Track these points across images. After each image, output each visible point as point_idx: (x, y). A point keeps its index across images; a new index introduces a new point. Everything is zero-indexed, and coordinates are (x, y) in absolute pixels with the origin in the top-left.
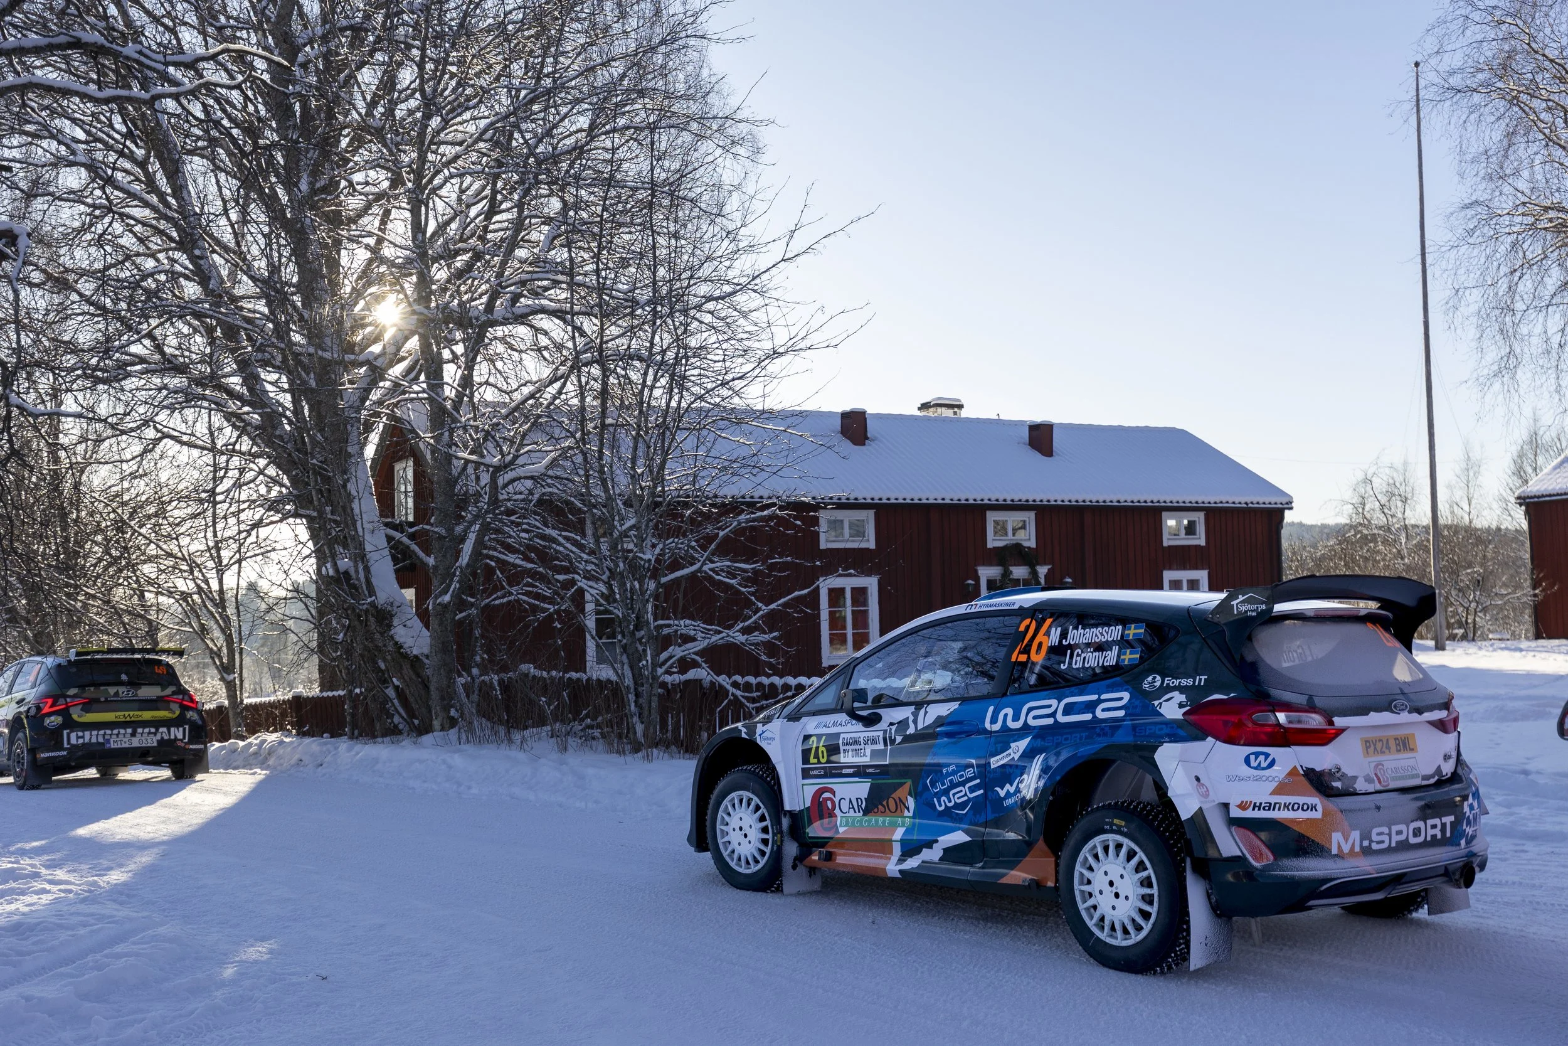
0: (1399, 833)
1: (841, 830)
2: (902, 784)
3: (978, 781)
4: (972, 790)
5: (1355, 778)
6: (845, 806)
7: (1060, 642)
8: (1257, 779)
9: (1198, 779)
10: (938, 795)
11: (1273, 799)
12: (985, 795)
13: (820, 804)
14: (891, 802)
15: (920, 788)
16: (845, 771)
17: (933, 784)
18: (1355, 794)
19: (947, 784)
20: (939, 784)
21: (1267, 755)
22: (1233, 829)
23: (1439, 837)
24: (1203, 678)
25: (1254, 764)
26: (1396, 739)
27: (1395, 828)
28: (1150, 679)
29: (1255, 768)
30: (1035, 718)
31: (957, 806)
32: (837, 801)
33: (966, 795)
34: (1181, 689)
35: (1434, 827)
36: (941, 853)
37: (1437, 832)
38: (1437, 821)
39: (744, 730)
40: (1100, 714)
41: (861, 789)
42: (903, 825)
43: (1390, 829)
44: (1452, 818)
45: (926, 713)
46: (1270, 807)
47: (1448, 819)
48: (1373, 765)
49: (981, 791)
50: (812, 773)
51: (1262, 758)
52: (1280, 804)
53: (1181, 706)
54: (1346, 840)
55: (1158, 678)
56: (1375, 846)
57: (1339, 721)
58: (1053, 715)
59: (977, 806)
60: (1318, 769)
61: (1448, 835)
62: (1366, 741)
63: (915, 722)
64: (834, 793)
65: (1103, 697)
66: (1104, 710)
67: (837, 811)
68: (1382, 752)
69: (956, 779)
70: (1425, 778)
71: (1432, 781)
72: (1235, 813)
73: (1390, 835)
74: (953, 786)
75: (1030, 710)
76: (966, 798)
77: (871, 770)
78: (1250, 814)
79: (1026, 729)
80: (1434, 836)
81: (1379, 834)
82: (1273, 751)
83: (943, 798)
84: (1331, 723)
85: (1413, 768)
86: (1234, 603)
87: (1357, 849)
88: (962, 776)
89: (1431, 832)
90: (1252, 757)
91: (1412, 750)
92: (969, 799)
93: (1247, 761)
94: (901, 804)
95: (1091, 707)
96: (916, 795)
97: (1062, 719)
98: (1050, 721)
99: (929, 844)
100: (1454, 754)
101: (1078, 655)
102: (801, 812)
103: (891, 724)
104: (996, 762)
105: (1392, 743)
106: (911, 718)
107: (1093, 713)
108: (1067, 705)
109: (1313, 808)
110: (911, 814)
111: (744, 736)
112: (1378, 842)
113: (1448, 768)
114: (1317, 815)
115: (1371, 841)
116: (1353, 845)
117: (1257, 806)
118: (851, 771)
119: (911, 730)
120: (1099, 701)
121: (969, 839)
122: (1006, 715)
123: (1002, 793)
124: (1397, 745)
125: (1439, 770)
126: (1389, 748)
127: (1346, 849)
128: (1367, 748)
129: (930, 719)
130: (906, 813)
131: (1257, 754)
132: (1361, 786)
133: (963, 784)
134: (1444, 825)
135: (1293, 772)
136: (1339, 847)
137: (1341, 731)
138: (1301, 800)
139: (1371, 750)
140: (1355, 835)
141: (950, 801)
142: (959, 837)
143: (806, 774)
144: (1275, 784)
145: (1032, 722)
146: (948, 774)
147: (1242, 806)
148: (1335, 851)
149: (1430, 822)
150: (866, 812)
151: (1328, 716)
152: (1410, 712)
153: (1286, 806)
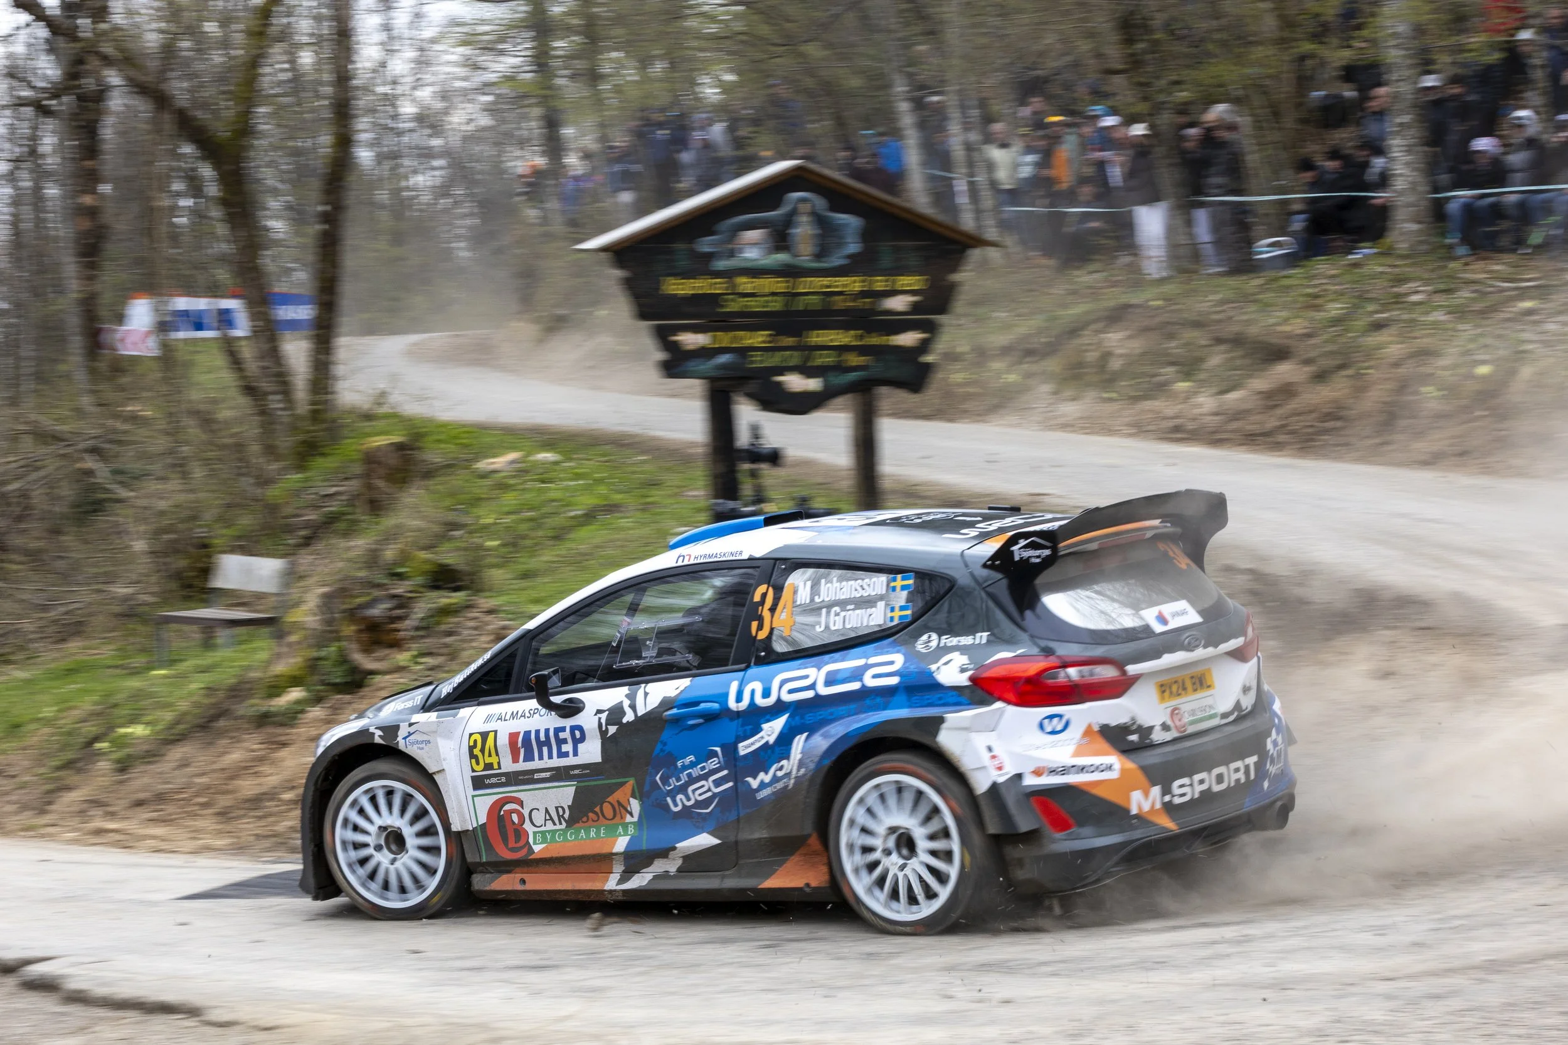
0: (1202, 782)
1: (537, 848)
2: (623, 784)
3: (725, 772)
4: (718, 783)
5: (1151, 728)
6: (539, 818)
7: (812, 600)
8: (1053, 744)
9: (990, 748)
10: (673, 794)
12: (735, 787)
13: (501, 819)
14: (607, 809)
15: (647, 788)
16: (536, 776)
17: (665, 780)
18: (1152, 746)
19: (684, 777)
20: (673, 781)
21: (1060, 716)
22: (1032, 799)
23: (1243, 781)
24: (985, 634)
25: (1048, 727)
26: (1192, 677)
27: (1197, 777)
28: (925, 637)
29: (1050, 733)
30: (791, 692)
31: (699, 804)
32: (526, 812)
33: (709, 790)
34: (962, 649)
35: (1237, 770)
36: (679, 862)
37: (1241, 775)
38: (1239, 764)
39: (379, 733)
40: (870, 682)
41: (564, 794)
42: (626, 834)
43: (1192, 780)
44: (1255, 758)
45: (646, 694)
46: (1065, 770)
47: (1252, 760)
48: (1169, 711)
49: (731, 784)
50: (487, 782)
51: (1056, 719)
52: (1076, 766)
53: (964, 668)
54: (1146, 799)
55: (934, 636)
56: (1176, 800)
57: (1132, 669)
58: (812, 687)
59: (726, 801)
60: (1113, 724)
61: (1252, 776)
62: (1162, 686)
63: (633, 707)
64: (521, 803)
65: (872, 660)
66: (875, 676)
67: (527, 826)
68: (1179, 695)
69: (696, 772)
70: (1225, 715)
71: (1231, 718)
72: (1029, 782)
73: (1191, 785)
74: (692, 780)
75: (783, 682)
76: (709, 794)
77: (576, 772)
78: (1045, 780)
79: (779, 707)
80: (1238, 781)
81: (1181, 786)
82: (1067, 710)
83: (680, 797)
84: (1124, 673)
85: (1211, 707)
86: (1015, 548)
87: (1158, 806)
88: (703, 768)
89: (1234, 777)
90: (1046, 720)
91: (1209, 687)
92: (715, 795)
93: (1041, 724)
94: (622, 809)
95: (857, 674)
96: (640, 793)
97: (824, 691)
98: (810, 694)
99: (664, 853)
100: (1254, 684)
101: (837, 614)
102: (475, 829)
103: (599, 712)
104: (745, 748)
105: (1189, 684)
106: (626, 703)
107: (861, 680)
108: (829, 674)
109: (1110, 768)
110: (635, 819)
111: (378, 740)
112: (1180, 796)
113: (1248, 702)
114: (1115, 774)
115: (1173, 795)
116: (1154, 802)
117: (1053, 771)
118: (548, 775)
119: (629, 717)
120: (868, 667)
121: (716, 841)
122: (753, 692)
123: (754, 783)
124: (1194, 684)
125: (1238, 706)
126: (1185, 689)
127: (1146, 807)
128: (1163, 692)
129: (653, 702)
130: (628, 819)
131: (1051, 717)
132: (1158, 736)
133: (705, 777)
134: (1247, 767)
135: (1088, 732)
136: (1139, 806)
137: (1135, 679)
138: (1098, 760)
139: (1167, 694)
140: (1156, 791)
141: (689, 799)
142: (704, 840)
143: (478, 783)
144: (1072, 746)
145: (787, 698)
146: (685, 768)
147: (1038, 773)
148: (1134, 811)
149: (1233, 766)
150: (571, 823)
151: (1120, 665)
152: (1205, 647)
153: (1082, 769)
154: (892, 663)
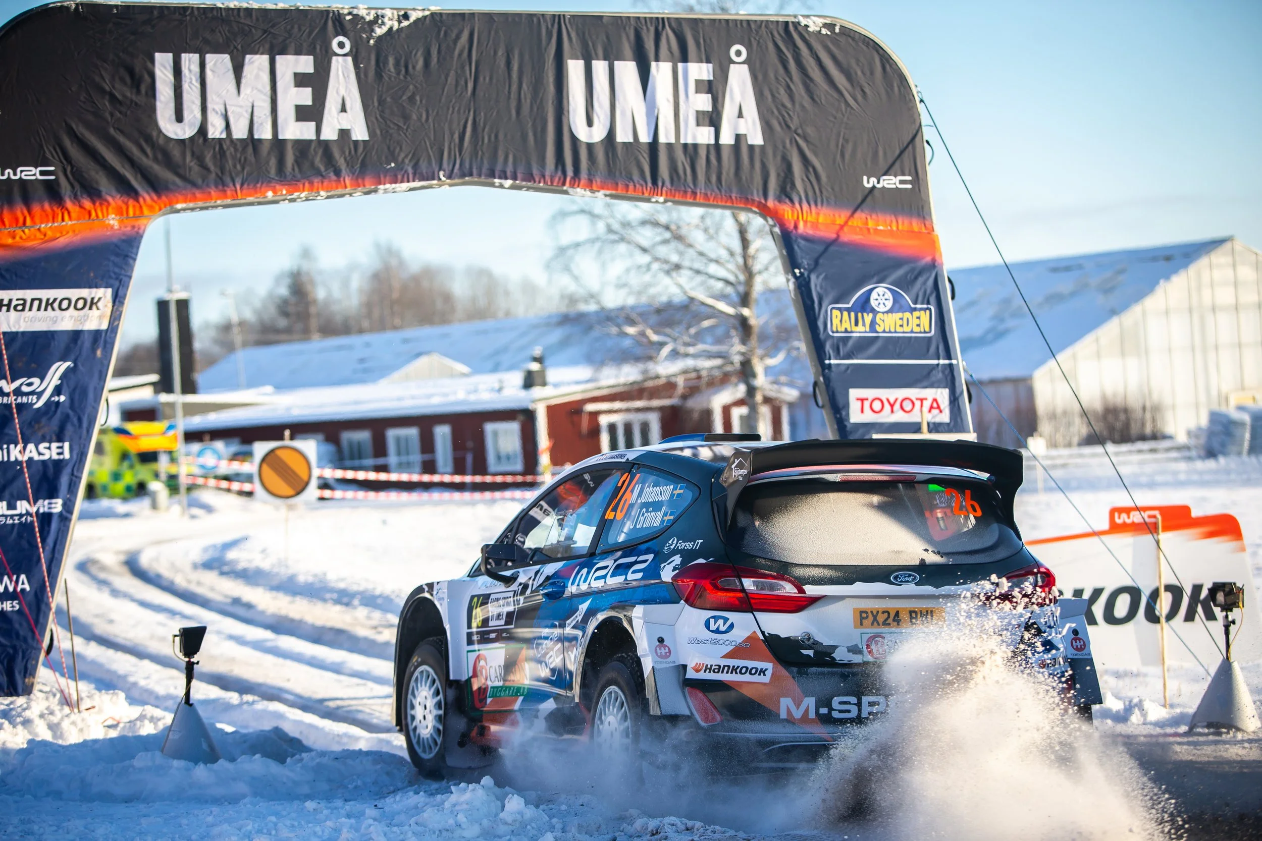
0: (875, 704)
1: (489, 701)
4: (557, 654)
5: (834, 647)
6: (493, 674)
8: (714, 642)
9: (661, 640)
10: (541, 661)
11: (724, 662)
12: (564, 658)
16: (491, 636)
17: (537, 648)
18: (833, 663)
19: (544, 647)
20: (540, 649)
21: (726, 620)
22: (687, 689)
24: (700, 541)
25: (713, 627)
26: (911, 612)
27: (866, 699)
28: (670, 542)
29: (712, 631)
30: (596, 579)
31: (551, 672)
32: (489, 669)
33: (555, 660)
34: (683, 552)
39: (426, 589)
40: (629, 576)
41: (502, 656)
42: (523, 694)
43: (860, 700)
45: (542, 572)
46: (719, 669)
48: (865, 637)
49: (561, 656)
50: (473, 638)
51: (721, 622)
52: (729, 667)
53: (674, 569)
54: (798, 706)
55: (676, 540)
56: (835, 715)
57: (813, 590)
58: (605, 576)
59: (560, 671)
60: (783, 636)
62: (861, 612)
63: (533, 582)
64: (487, 660)
65: (640, 558)
66: (633, 572)
67: (489, 681)
68: (885, 624)
72: (691, 674)
73: (859, 705)
74: (548, 650)
75: (596, 570)
76: (554, 664)
77: (505, 634)
78: (702, 675)
79: (589, 591)
81: (844, 703)
82: (733, 617)
83: (544, 664)
84: (802, 591)
86: (733, 466)
87: (812, 715)
90: (712, 621)
93: (707, 625)
94: (522, 672)
95: (628, 569)
98: (603, 583)
101: (643, 515)
103: (520, 584)
104: (569, 625)
105: (904, 617)
106: (532, 579)
107: (626, 575)
108: (616, 566)
109: (763, 672)
110: (528, 681)
111: (427, 594)
112: (841, 711)
114: (766, 679)
115: (831, 709)
116: (807, 711)
117: (708, 669)
118: (495, 636)
119: (529, 590)
121: (555, 706)
122: (581, 577)
123: (572, 657)
124: (914, 618)
126: (900, 620)
127: (798, 714)
128: (862, 618)
129: (542, 579)
130: (525, 681)
131: (716, 618)
132: (841, 656)
133: (552, 648)
135: (751, 639)
136: (789, 711)
137: (819, 599)
138: (750, 664)
139: (868, 621)
140: (810, 702)
141: (547, 667)
143: (470, 640)
144: (730, 648)
145: (593, 585)
147: (697, 667)
148: (783, 715)
150: (504, 680)
151: (799, 584)
152: (917, 584)
153: (734, 670)
154: (645, 561)
